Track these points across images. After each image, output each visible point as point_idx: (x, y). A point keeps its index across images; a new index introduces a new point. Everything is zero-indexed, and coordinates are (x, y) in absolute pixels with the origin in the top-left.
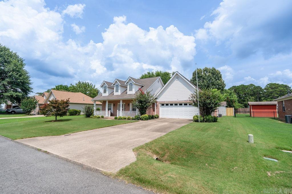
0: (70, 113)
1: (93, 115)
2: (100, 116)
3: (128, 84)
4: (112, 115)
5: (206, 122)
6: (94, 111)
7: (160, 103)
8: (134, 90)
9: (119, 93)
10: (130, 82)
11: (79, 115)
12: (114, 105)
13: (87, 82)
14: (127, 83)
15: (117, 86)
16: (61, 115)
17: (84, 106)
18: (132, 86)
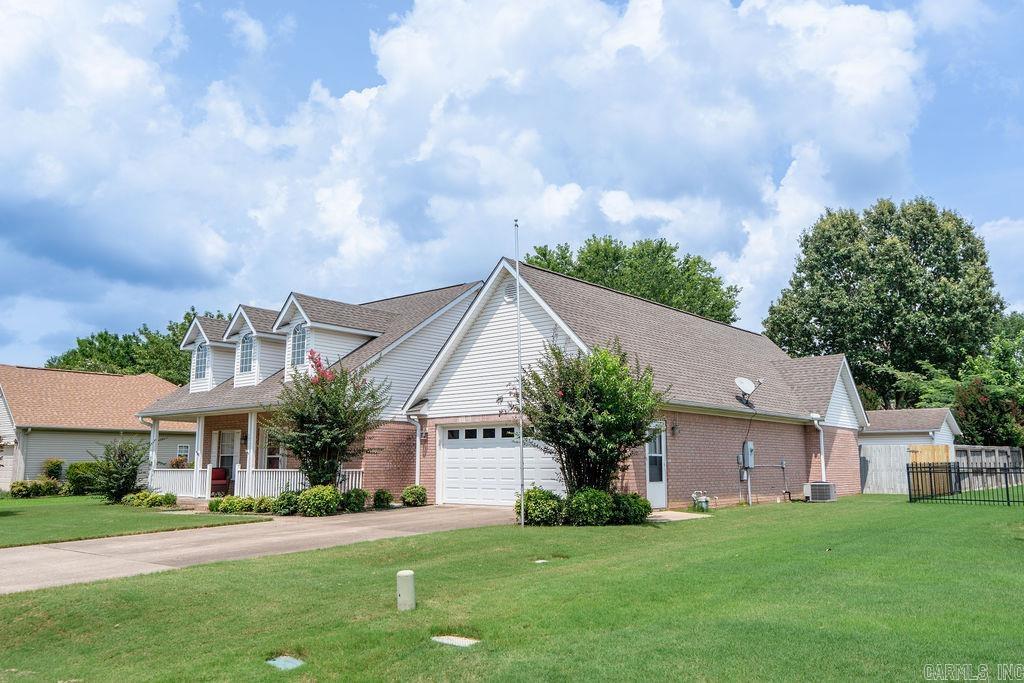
2: (162, 495)
3: (290, 329)
5: (567, 522)
6: (149, 472)
9: (254, 377)
10: (298, 320)
12: (245, 439)
14: (285, 324)
15: (248, 341)
18: (304, 339)
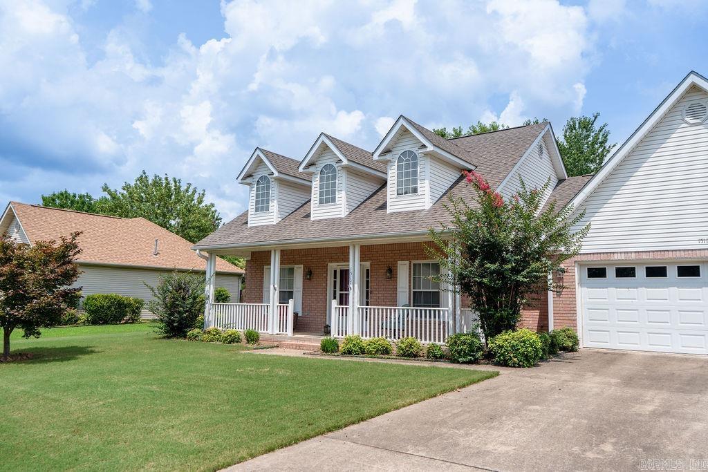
0: (91, 312)
1: (202, 326)
2: (241, 332)
3: (393, 157)
4: (299, 326)
6: (207, 306)
7: (581, 265)
8: (424, 187)
9: (340, 208)
10: (407, 146)
11: (133, 321)
12: (309, 274)
13: (170, 179)
14: (388, 151)
15: (329, 173)
16: (30, 327)
17: (156, 281)
18: (415, 165)
